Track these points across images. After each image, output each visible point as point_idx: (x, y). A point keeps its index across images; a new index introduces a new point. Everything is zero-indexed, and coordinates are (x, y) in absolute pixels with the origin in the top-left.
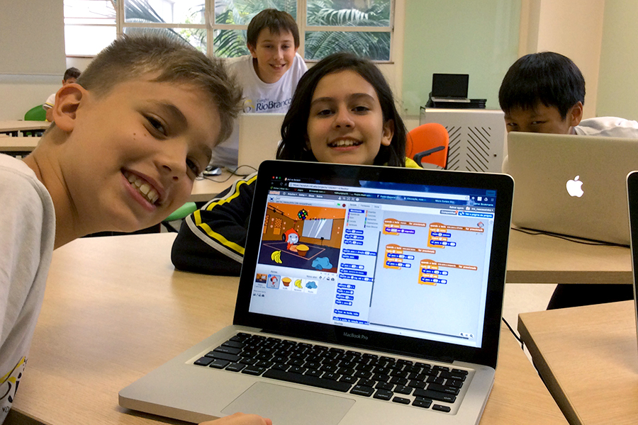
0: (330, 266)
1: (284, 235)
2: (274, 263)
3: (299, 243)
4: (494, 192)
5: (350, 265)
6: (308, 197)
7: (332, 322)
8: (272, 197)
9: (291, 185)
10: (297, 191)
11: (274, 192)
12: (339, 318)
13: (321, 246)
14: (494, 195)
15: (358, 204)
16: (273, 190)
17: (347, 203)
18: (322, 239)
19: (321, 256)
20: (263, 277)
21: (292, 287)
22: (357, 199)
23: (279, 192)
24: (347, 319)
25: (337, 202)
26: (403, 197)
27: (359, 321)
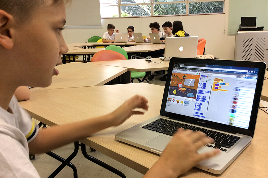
0: (193, 96)
1: (178, 84)
2: (174, 94)
3: (183, 87)
4: (258, 69)
5: (200, 96)
6: (186, 71)
7: (193, 116)
8: (174, 70)
9: (181, 66)
10: (183, 69)
11: (175, 69)
12: (196, 115)
13: (190, 89)
14: (258, 70)
15: (205, 74)
16: (175, 68)
17: (201, 73)
18: (191, 86)
19: (190, 92)
20: (170, 99)
21: (180, 103)
22: (204, 72)
23: (176, 69)
24: (199, 116)
25: (197, 72)
26: (221, 71)
27: (203, 117)
